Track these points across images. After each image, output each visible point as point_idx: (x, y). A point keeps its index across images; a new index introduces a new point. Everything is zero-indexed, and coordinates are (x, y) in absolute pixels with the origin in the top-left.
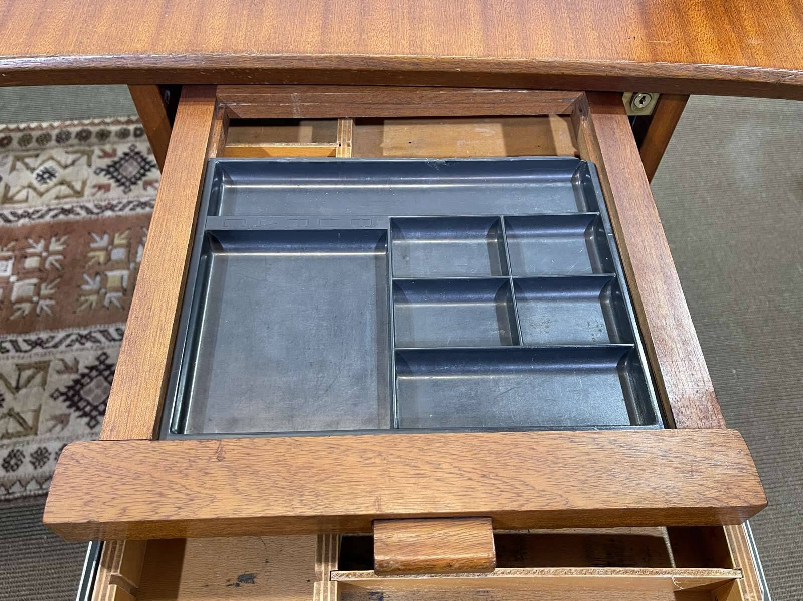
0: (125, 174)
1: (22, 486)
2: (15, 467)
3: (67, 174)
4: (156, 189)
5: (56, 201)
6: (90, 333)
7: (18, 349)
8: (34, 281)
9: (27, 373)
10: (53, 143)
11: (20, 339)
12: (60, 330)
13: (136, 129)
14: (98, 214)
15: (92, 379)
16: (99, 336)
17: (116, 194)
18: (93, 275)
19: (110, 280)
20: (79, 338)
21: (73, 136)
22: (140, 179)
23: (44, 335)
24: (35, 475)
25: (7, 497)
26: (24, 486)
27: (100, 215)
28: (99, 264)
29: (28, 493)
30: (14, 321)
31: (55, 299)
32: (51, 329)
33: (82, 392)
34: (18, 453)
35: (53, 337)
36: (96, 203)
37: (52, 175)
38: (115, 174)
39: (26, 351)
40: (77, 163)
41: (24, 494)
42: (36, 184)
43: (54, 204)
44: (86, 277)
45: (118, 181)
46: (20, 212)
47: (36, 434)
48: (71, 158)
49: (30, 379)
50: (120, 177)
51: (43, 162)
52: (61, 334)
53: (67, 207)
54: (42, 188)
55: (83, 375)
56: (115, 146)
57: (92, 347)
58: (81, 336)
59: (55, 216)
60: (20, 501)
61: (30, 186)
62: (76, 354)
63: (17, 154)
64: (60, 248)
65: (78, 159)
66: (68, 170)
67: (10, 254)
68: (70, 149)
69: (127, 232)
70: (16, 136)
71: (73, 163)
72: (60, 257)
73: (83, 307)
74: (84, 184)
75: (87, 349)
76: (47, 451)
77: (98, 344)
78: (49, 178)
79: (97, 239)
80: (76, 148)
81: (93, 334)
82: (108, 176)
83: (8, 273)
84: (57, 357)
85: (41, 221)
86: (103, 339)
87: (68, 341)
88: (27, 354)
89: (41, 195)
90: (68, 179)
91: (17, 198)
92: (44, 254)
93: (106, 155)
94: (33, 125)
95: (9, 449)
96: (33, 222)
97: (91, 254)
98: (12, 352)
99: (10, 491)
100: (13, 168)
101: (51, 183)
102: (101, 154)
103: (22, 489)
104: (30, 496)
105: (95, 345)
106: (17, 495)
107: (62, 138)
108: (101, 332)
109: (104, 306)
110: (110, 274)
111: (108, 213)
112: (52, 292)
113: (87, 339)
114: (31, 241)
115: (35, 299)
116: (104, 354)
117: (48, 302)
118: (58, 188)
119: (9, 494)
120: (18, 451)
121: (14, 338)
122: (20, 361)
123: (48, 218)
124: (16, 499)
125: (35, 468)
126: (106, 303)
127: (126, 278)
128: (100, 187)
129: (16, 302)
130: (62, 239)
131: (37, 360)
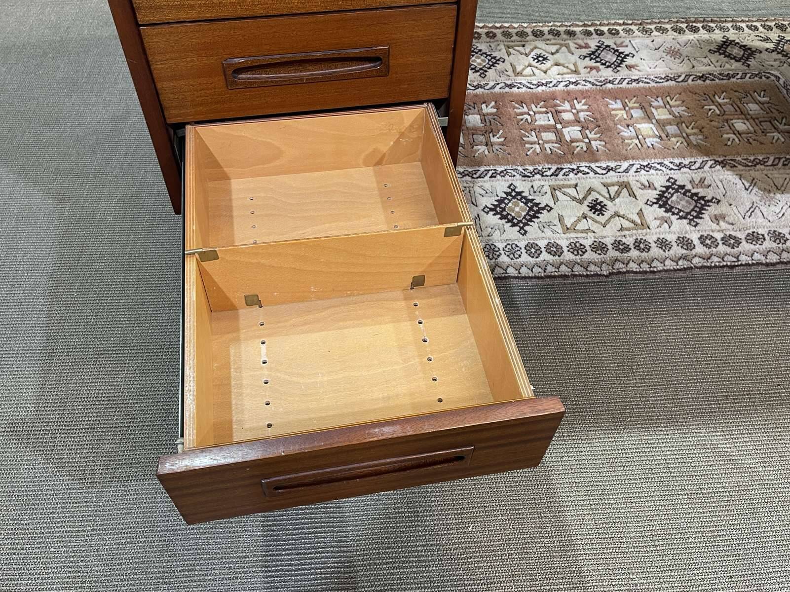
0: (607, 60)
1: (661, 263)
2: (646, 250)
3: (558, 58)
4: (639, 71)
5: (559, 76)
6: (649, 164)
7: (596, 173)
8: (579, 128)
9: (613, 190)
10: (531, 37)
11: (593, 165)
12: (622, 161)
13: (595, 30)
14: (601, 86)
15: (672, 195)
16: (658, 166)
17: (607, 73)
18: (626, 126)
19: (642, 129)
20: (642, 167)
21: (546, 32)
22: (621, 63)
23: (612, 164)
24: (667, 256)
25: (652, 269)
26: (663, 262)
27: (604, 87)
28: (625, 119)
29: (668, 267)
30: (578, 153)
31: (604, 141)
32: (615, 160)
33: (669, 202)
34: (642, 241)
35: (619, 166)
36: (596, 78)
37: (545, 59)
38: (598, 59)
39: (602, 174)
40: (560, 51)
41: (665, 268)
42: (534, 63)
43: (559, 78)
44: (619, 126)
45: (603, 64)
46: (535, 82)
47: (649, 228)
48: (553, 49)
49: (618, 194)
50: (604, 62)
51: (532, 50)
52: (625, 165)
53: (574, 80)
54: (543, 67)
55: (664, 192)
56: (585, 41)
57: (657, 174)
58: (644, 166)
59: (566, 86)
60: (662, 273)
61: (530, 65)
62: (647, 177)
63: (506, 43)
64: (585, 107)
65: (560, 48)
66: (555, 56)
67: (544, 109)
68: (548, 42)
69: (635, 98)
70: (498, 32)
71: (557, 51)
72: (588, 113)
73: (631, 147)
74: (575, 64)
75: (652, 174)
76: (666, 240)
77: (661, 172)
78: (543, 60)
79: (614, 103)
80: (553, 41)
81: (653, 165)
82: (593, 61)
83: (552, 122)
84: (631, 179)
85: (557, 89)
86: (663, 169)
87: (634, 169)
88: (604, 176)
89: (545, 72)
90: (561, 62)
91: (525, 73)
92: (574, 111)
93: (580, 47)
94: (507, 25)
95: (635, 237)
96: (551, 89)
97: (613, 112)
98: (592, 174)
99: (653, 266)
100: (509, 54)
101: (548, 64)
102: (577, 46)
103: (663, 265)
104: (671, 270)
105: (660, 172)
106: (660, 268)
107: (538, 34)
108: (658, 164)
109: (649, 147)
110: (638, 126)
111: (609, 86)
112: (598, 135)
113: (650, 168)
114: (558, 102)
115: (587, 140)
116: (670, 178)
117: (598, 142)
118: (556, 67)
119: (651, 267)
120: (641, 239)
121: (588, 165)
122: (603, 181)
123: (561, 87)
124: (660, 271)
125: (664, 251)
126: (650, 145)
127: (654, 129)
128: (592, 68)
129: (572, 141)
130: (583, 101)
131: (615, 180)
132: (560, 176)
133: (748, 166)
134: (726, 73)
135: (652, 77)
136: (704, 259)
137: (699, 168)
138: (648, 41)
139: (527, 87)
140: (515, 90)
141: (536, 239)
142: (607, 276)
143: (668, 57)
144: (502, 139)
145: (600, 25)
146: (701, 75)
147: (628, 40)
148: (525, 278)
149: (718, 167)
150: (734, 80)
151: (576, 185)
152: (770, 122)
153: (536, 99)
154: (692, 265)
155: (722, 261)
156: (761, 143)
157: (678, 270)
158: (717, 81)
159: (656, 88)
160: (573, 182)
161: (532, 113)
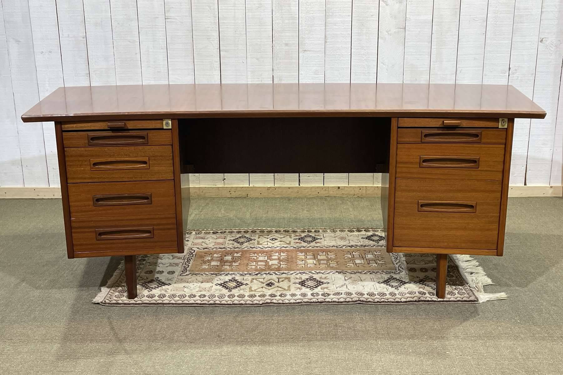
0: (307, 240)
1: (289, 300)
2: (284, 297)
3: (283, 239)
4: (321, 244)
6: (304, 272)
7: (276, 274)
8: (278, 261)
9: (281, 279)
10: (274, 232)
11: (276, 272)
13: (308, 231)
14: (298, 248)
15: (308, 281)
16: (308, 272)
17: (304, 244)
18: (301, 261)
20: (300, 273)
21: (282, 231)
22: (313, 241)
23: (286, 272)
25: (283, 302)
27: (299, 249)
28: (302, 258)
31: (287, 265)
33: (305, 283)
34: (284, 294)
35: (289, 272)
36: (297, 246)
37: (276, 239)
38: (302, 240)
39: (279, 275)
41: (290, 302)
42: (270, 241)
43: (279, 245)
44: (298, 261)
46: (266, 247)
47: (290, 291)
49: (283, 280)
50: (305, 241)
51: (271, 237)
52: (292, 272)
53: (286, 246)
54: (273, 242)
55: (305, 280)
56: (300, 234)
57: (305, 275)
59: (281, 248)
60: (287, 304)
61: (268, 241)
62: (300, 276)
63: (259, 234)
64: (285, 255)
65: (286, 236)
67: (265, 255)
68: (281, 234)
69: (312, 252)
70: (258, 230)
71: (284, 237)
73: (299, 267)
74: (290, 241)
75: (303, 275)
76: (296, 294)
77: (308, 274)
79: (300, 253)
80: (284, 234)
81: (306, 272)
82: (299, 240)
83: (266, 259)
84: (292, 277)
85: (275, 249)
86: (310, 273)
87: (296, 273)
91: (263, 244)
92: (279, 256)
93: (297, 236)
94: (264, 228)
95: (281, 293)
96: (272, 249)
97: (298, 256)
98: (274, 274)
100: (259, 237)
101: (276, 241)
102: (295, 235)
104: (292, 303)
106: (287, 302)
107: (277, 232)
110: (307, 261)
111: (302, 248)
112: (286, 263)
114: (273, 253)
115: (279, 265)
116: (311, 276)
117: (284, 265)
118: (280, 242)
121: (274, 272)
122: (278, 277)
123: (278, 248)
125: (292, 297)
126: (309, 266)
127: (315, 261)
128: (297, 242)
129: (271, 265)
130: (286, 253)
131: (285, 276)
132: (259, 275)
133: (352, 273)
134: (364, 245)
135: (326, 246)
136: (309, 299)
137: (327, 273)
138: (333, 234)
139: (261, 248)
140: (254, 249)
141: (235, 293)
142: (261, 304)
143: (339, 240)
144: (238, 264)
145: (312, 229)
146: (351, 245)
147: (323, 234)
148: (223, 304)
149: (337, 273)
150: (367, 247)
151: (264, 278)
152: (375, 261)
153: (262, 252)
154: (303, 301)
155: (317, 300)
156: (364, 267)
157: (295, 303)
158: (358, 247)
159: (326, 249)
160: (263, 277)
161: (258, 256)
